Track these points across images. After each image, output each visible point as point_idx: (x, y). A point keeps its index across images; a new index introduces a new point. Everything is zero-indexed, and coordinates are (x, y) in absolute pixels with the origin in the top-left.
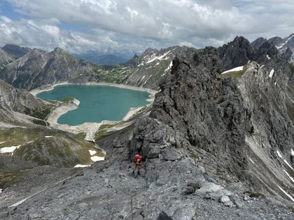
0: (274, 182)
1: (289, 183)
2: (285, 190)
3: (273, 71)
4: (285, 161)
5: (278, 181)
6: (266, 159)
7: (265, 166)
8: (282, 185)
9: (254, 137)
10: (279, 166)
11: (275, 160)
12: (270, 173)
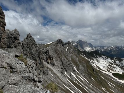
0: (61, 83)
1: (68, 83)
2: (66, 86)
3: (67, 48)
4: (68, 76)
5: (63, 82)
6: (59, 75)
7: (58, 77)
8: (65, 84)
9: (55, 67)
10: (65, 77)
11: (63, 75)
12: (60, 79)
